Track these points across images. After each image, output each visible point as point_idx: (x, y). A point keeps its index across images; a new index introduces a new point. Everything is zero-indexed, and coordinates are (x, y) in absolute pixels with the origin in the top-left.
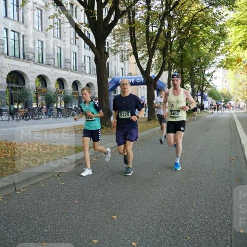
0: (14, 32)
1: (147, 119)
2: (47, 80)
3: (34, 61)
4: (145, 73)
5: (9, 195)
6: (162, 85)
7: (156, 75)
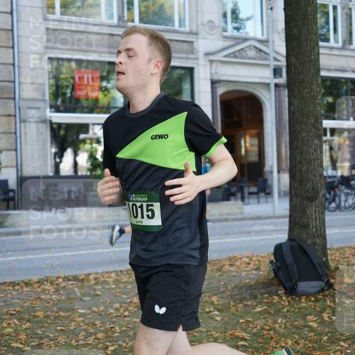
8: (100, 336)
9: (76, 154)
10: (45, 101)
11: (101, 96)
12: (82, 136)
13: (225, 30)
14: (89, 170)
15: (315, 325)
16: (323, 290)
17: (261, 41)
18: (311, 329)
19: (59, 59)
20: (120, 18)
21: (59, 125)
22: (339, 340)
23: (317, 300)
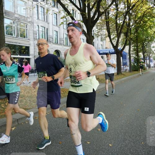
0: (42, 27)
1: (116, 74)
2: (60, 53)
3: (53, 42)
4: (115, 47)
6: (125, 54)
7: (122, 48)
16: (6, 98)
18: (2, 107)
23: (4, 100)
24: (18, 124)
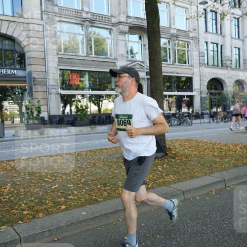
5: (221, 190)
8: (79, 175)
9: (71, 106)
10: (58, 86)
11: (80, 84)
12: (73, 99)
13: (128, 58)
14: (76, 112)
15: (160, 169)
16: (164, 156)
17: (141, 62)
18: (159, 171)
19: (63, 70)
20: (87, 53)
21: (64, 95)
22: (170, 174)
23: (162, 160)
24: (185, 198)
